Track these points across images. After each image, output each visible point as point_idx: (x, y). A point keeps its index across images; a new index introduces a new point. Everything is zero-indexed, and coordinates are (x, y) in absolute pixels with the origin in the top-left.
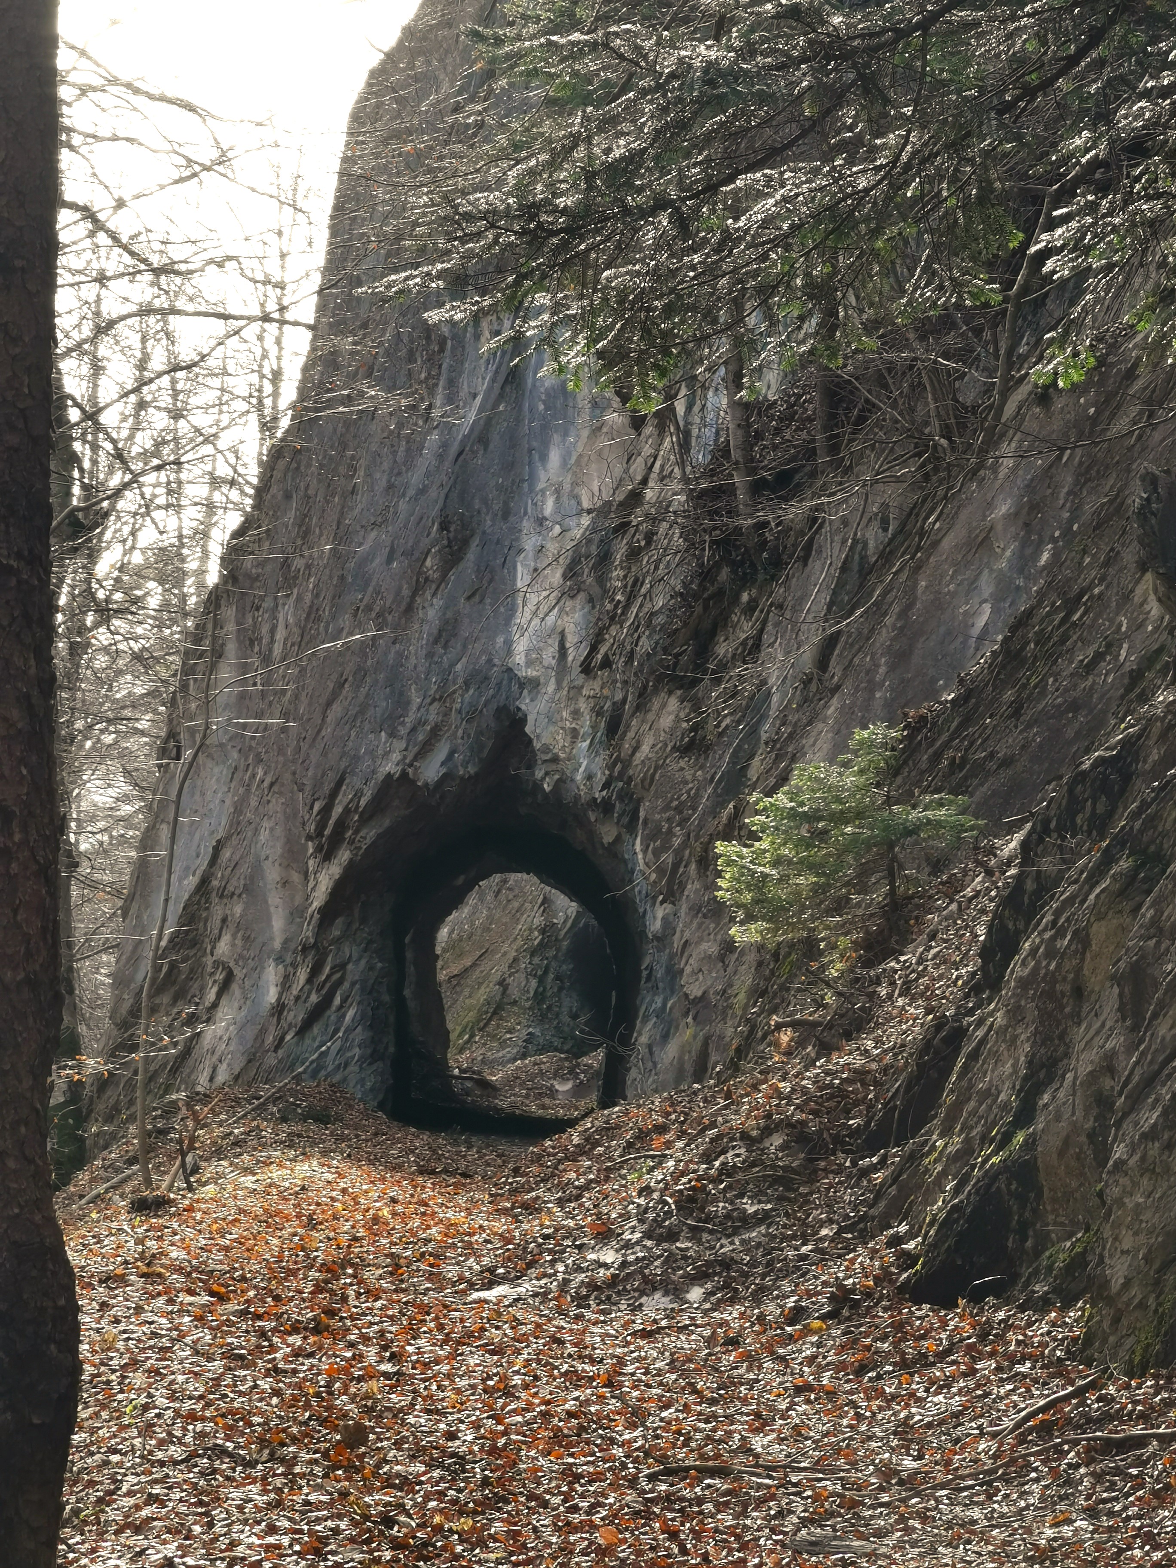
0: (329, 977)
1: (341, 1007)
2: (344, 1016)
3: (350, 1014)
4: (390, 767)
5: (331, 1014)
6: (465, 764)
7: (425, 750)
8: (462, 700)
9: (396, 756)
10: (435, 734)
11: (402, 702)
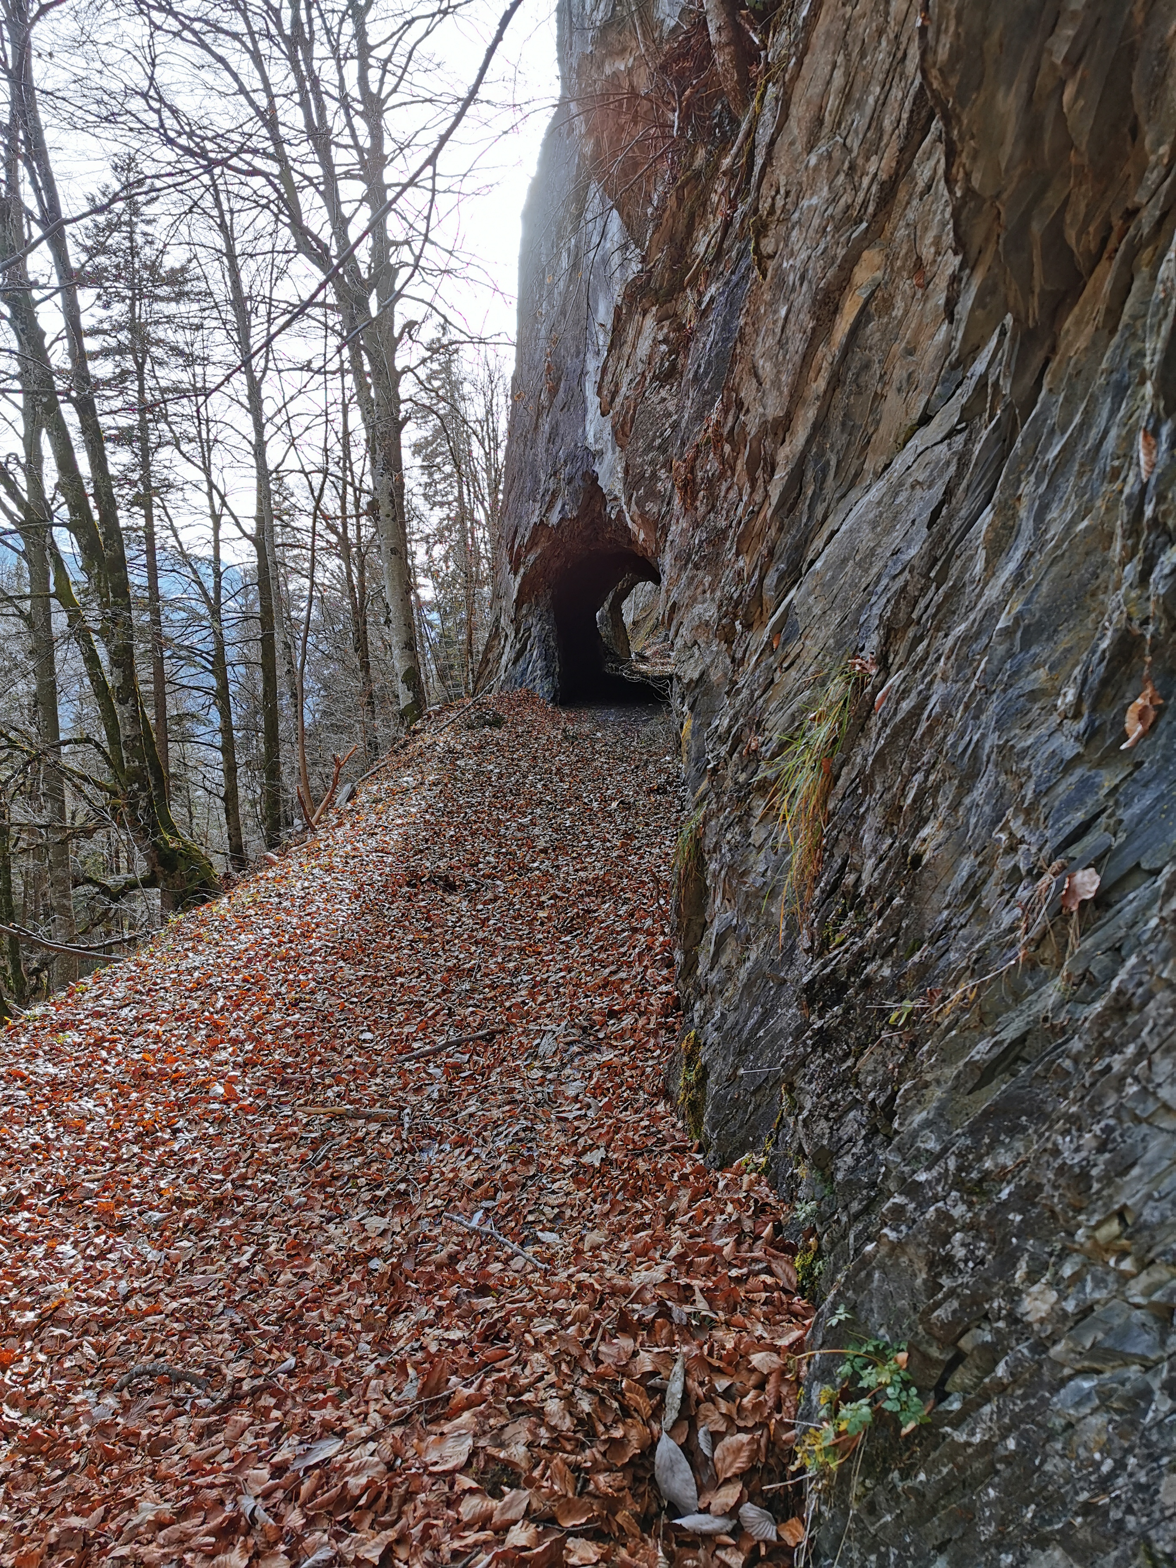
0: (523, 634)
1: (530, 649)
2: (532, 654)
3: (535, 652)
4: (535, 519)
5: (527, 653)
6: (571, 511)
7: (550, 507)
8: (564, 473)
9: (537, 512)
10: (554, 495)
11: (537, 481)
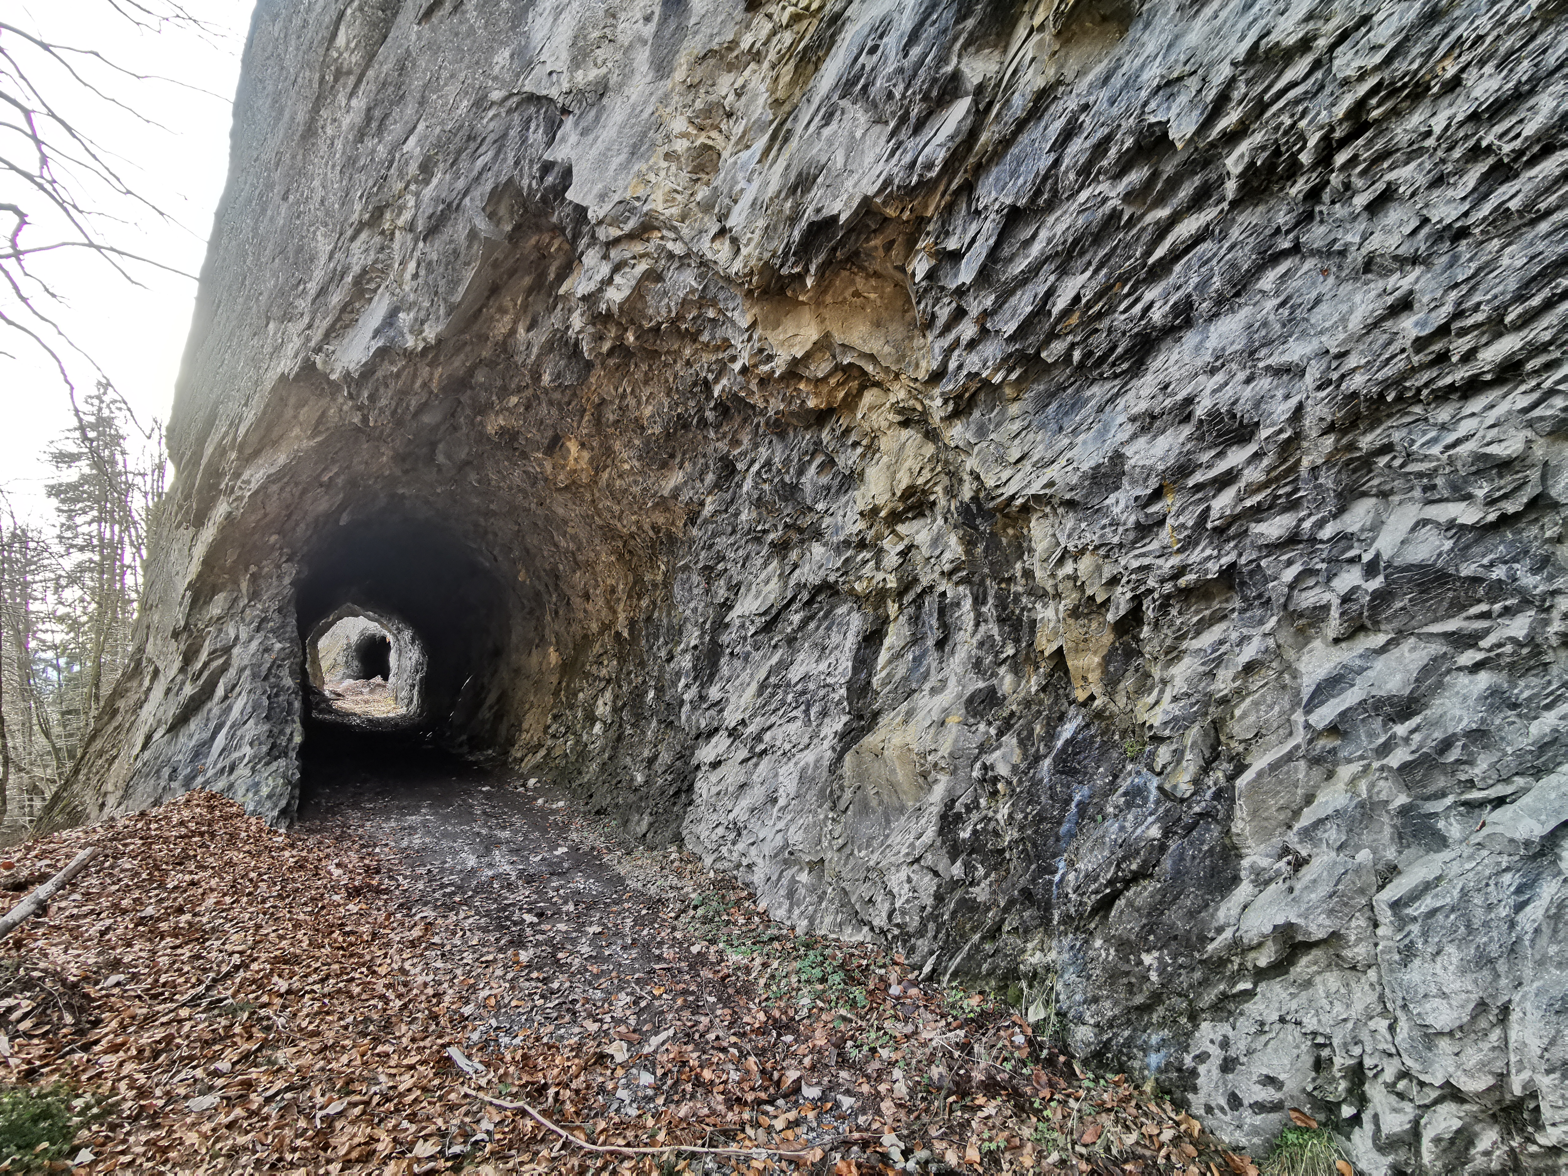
0: (206, 665)
1: (226, 697)
2: (230, 708)
3: (238, 707)
4: (284, 363)
5: (214, 707)
6: (418, 326)
7: (345, 319)
8: (417, 202)
9: (292, 344)
10: (362, 288)
11: (300, 264)
